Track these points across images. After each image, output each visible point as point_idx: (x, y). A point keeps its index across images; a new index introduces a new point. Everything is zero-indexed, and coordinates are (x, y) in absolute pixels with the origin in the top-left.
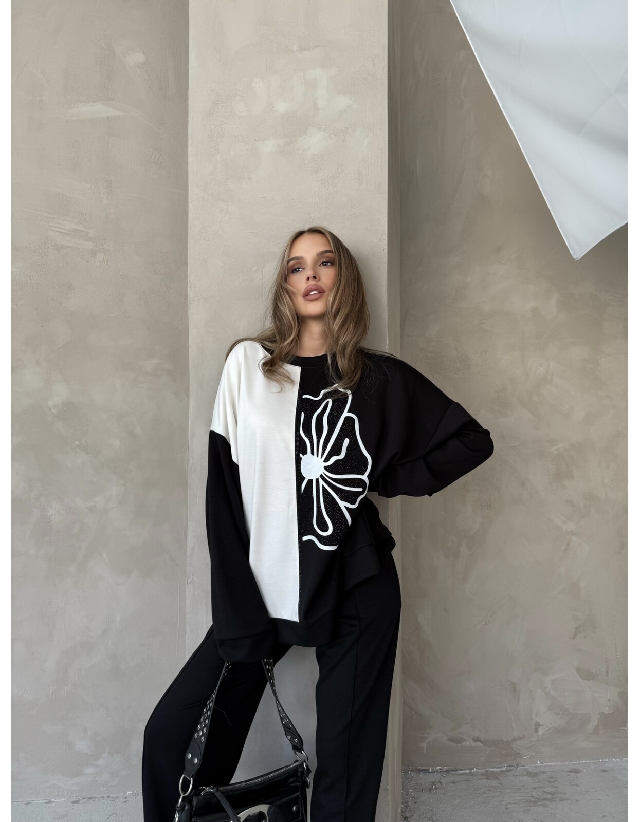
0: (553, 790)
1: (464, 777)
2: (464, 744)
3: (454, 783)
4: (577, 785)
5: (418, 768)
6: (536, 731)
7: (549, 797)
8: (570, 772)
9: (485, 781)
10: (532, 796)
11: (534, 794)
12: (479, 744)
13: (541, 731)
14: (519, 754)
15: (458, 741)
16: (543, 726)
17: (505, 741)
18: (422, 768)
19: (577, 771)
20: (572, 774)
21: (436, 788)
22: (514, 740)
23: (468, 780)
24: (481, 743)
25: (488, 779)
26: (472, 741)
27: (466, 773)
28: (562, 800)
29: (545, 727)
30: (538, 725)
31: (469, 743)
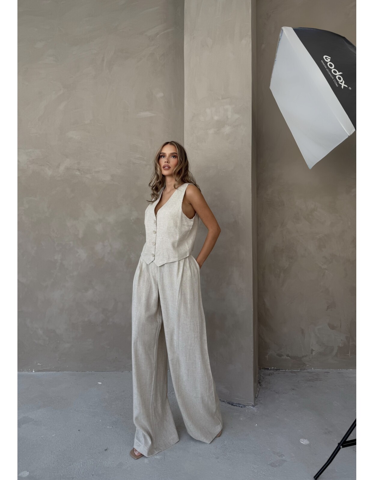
0: (317, 377)
1: (283, 372)
2: (283, 357)
3: (279, 374)
4: (327, 376)
5: (265, 367)
6: (312, 353)
7: (315, 379)
8: (325, 372)
9: (291, 374)
10: (308, 379)
11: (310, 378)
12: (289, 357)
13: (314, 353)
14: (305, 364)
15: (280, 355)
16: (314, 351)
17: (299, 357)
18: (267, 368)
19: (328, 373)
20: (326, 373)
21: (271, 375)
22: (303, 357)
23: (284, 373)
24: (290, 357)
25: (292, 373)
26: (286, 356)
27: (283, 371)
28: (320, 380)
29: (315, 351)
30: (312, 350)
31: (285, 357)
